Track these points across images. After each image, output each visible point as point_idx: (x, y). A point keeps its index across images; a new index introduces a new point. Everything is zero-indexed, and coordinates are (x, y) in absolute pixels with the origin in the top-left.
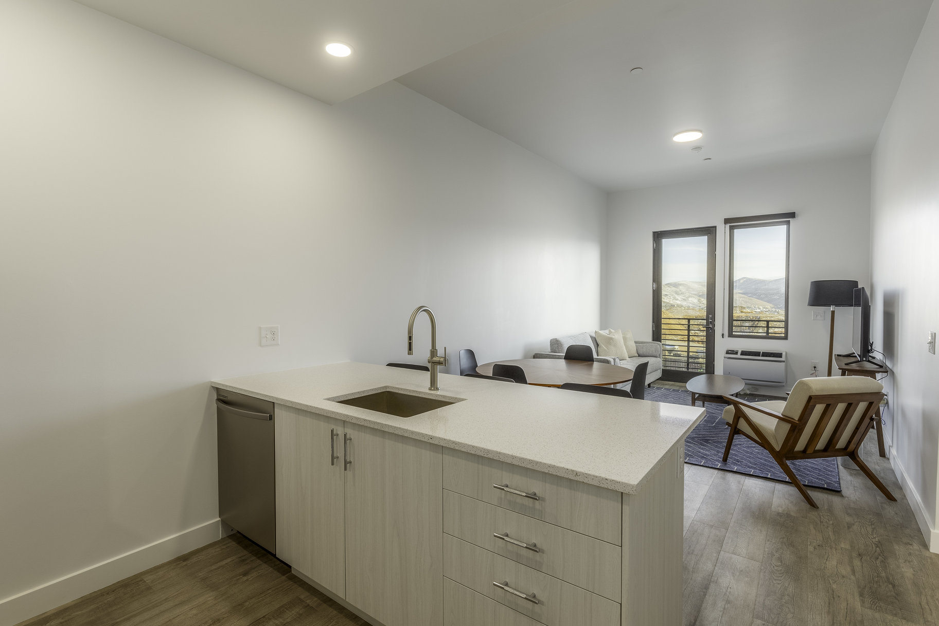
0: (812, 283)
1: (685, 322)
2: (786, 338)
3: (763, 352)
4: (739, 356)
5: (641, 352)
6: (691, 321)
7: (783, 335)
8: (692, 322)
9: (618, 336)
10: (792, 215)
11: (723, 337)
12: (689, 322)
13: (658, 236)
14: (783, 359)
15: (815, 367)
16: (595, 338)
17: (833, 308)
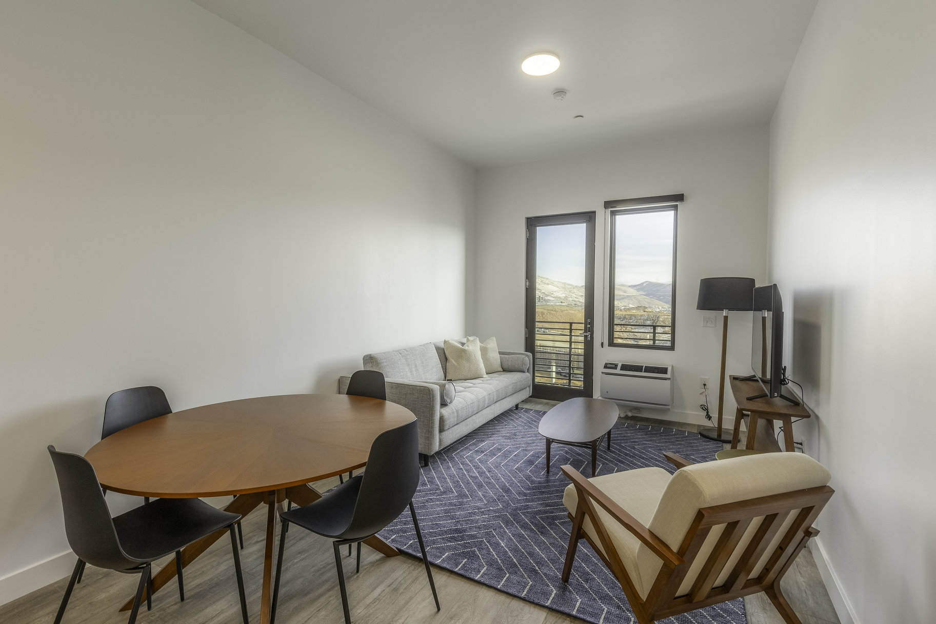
0: (701, 280)
1: (568, 326)
2: (672, 348)
3: (646, 366)
4: (618, 371)
5: (505, 366)
7: (669, 344)
8: (574, 326)
9: (474, 348)
10: (680, 198)
11: (602, 347)
12: (571, 326)
13: (532, 223)
14: (668, 376)
15: (705, 385)
16: (444, 349)
17: (726, 313)
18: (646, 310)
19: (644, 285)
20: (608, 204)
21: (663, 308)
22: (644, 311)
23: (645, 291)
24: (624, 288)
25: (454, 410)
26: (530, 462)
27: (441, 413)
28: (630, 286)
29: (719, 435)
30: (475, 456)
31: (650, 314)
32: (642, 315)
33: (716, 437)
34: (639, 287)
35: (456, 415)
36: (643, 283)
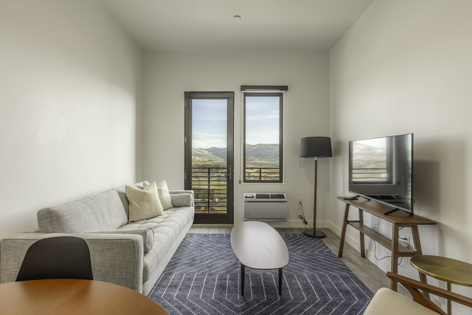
2: (281, 181)
3: (271, 195)
4: (255, 199)
6: (211, 169)
7: (279, 179)
9: (153, 190)
10: (285, 88)
11: (240, 183)
12: (209, 170)
13: (189, 96)
14: (285, 199)
15: (300, 203)
16: (125, 194)
17: (316, 159)
18: (213, 162)
19: (212, 149)
20: (243, 88)
21: (221, 161)
22: (212, 163)
23: (212, 152)
24: (202, 150)
25: (155, 255)
26: (222, 287)
27: (144, 263)
28: (205, 150)
29: (315, 234)
30: (172, 293)
31: (216, 164)
32: (211, 165)
33: (312, 235)
34: (209, 150)
35: (156, 260)
36: (211, 148)
